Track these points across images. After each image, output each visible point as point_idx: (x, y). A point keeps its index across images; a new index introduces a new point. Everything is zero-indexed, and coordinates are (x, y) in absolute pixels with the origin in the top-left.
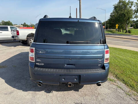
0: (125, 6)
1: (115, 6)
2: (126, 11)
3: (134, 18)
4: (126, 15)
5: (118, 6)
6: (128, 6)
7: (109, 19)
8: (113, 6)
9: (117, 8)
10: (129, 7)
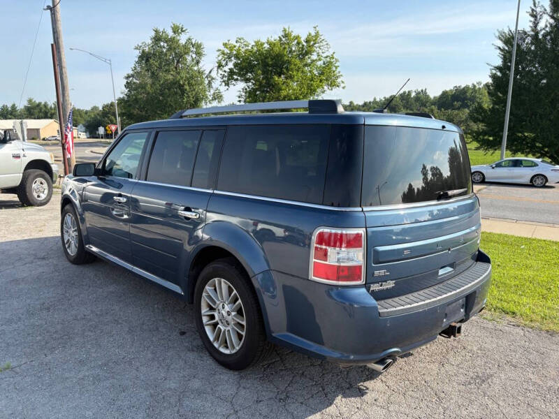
0: (180, 57)
1: (143, 51)
2: (183, 74)
3: (213, 100)
4: (187, 87)
5: (154, 54)
6: (189, 58)
7: (122, 96)
8: (136, 48)
9: (151, 61)
10: (193, 60)
